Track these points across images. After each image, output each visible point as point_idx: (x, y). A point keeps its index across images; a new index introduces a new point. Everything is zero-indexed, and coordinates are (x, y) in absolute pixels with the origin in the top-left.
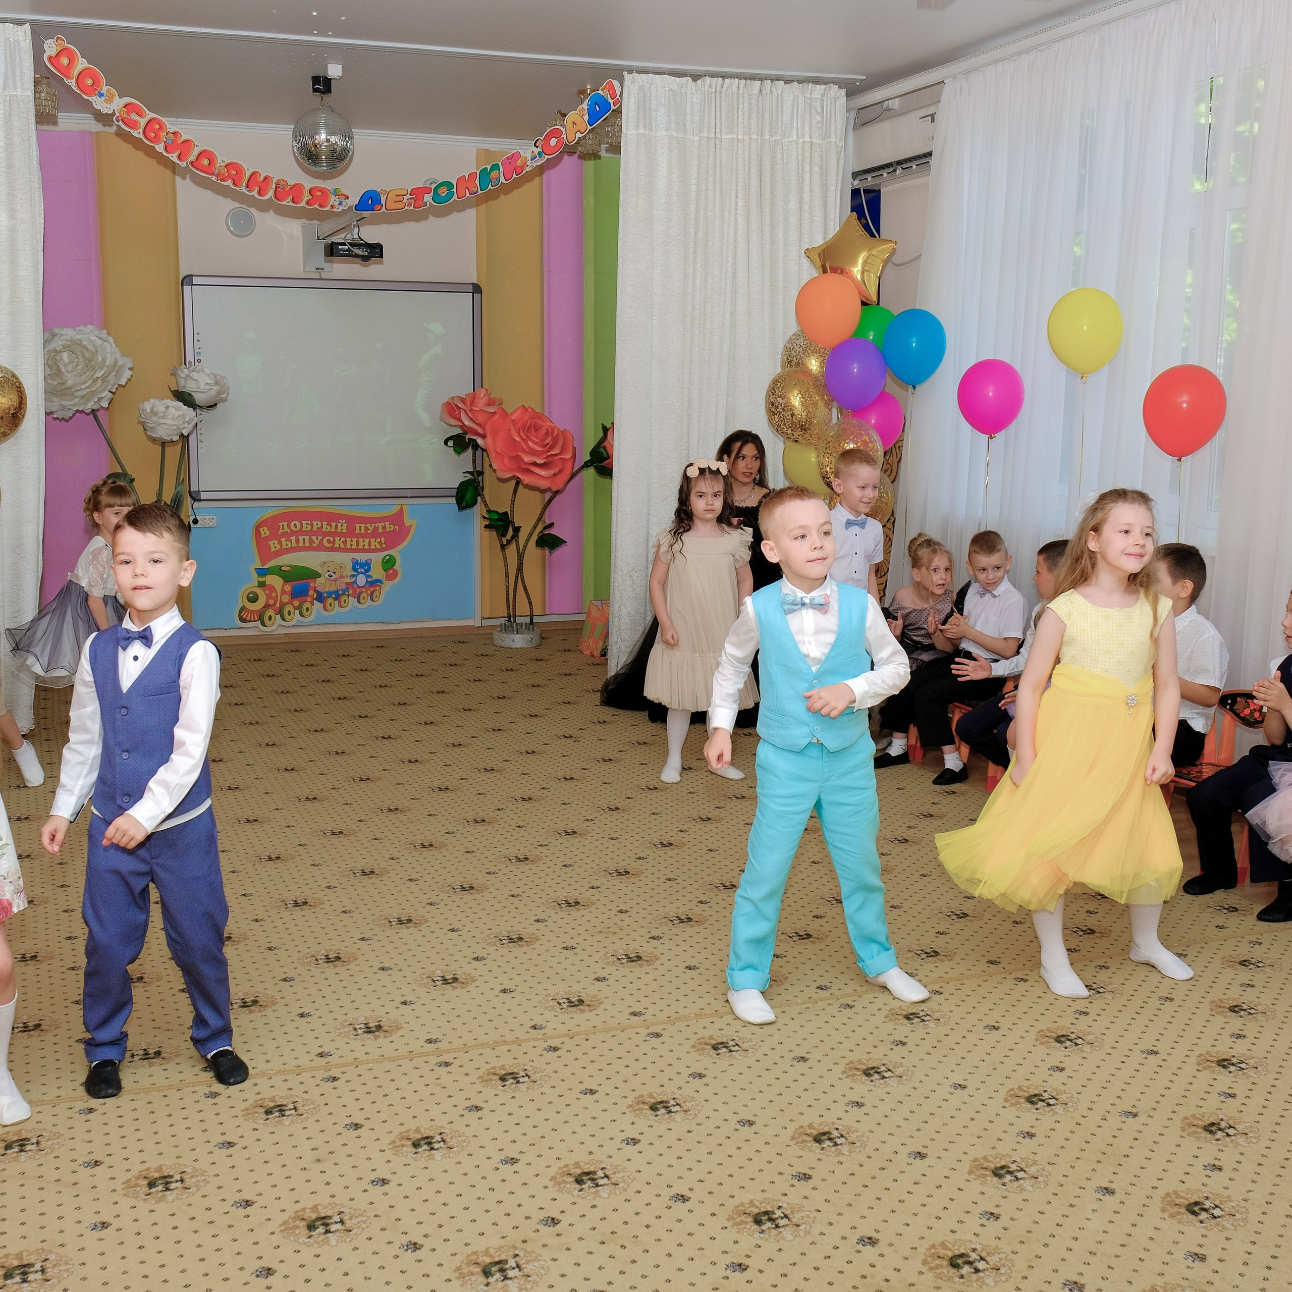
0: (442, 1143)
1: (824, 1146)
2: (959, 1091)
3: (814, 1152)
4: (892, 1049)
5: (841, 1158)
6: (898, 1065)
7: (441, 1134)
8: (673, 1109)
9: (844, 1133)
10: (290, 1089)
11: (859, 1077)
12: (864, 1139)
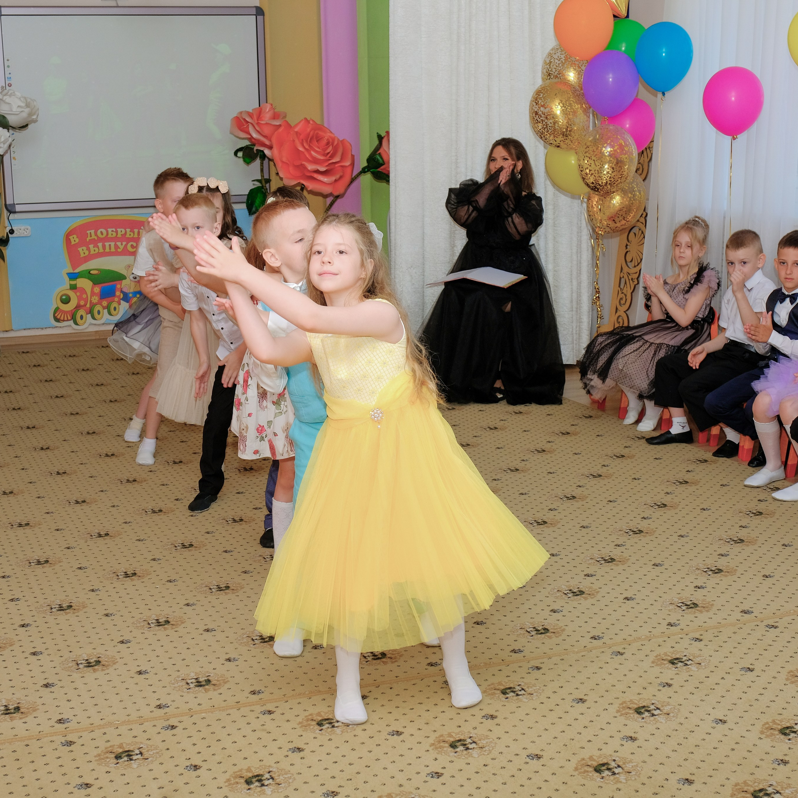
0: (271, 780)
1: (603, 775)
2: (720, 725)
3: (595, 780)
4: (659, 690)
5: (619, 786)
6: (665, 704)
7: (269, 772)
8: (470, 746)
9: (620, 764)
10: (136, 737)
11: (632, 715)
12: (638, 768)
